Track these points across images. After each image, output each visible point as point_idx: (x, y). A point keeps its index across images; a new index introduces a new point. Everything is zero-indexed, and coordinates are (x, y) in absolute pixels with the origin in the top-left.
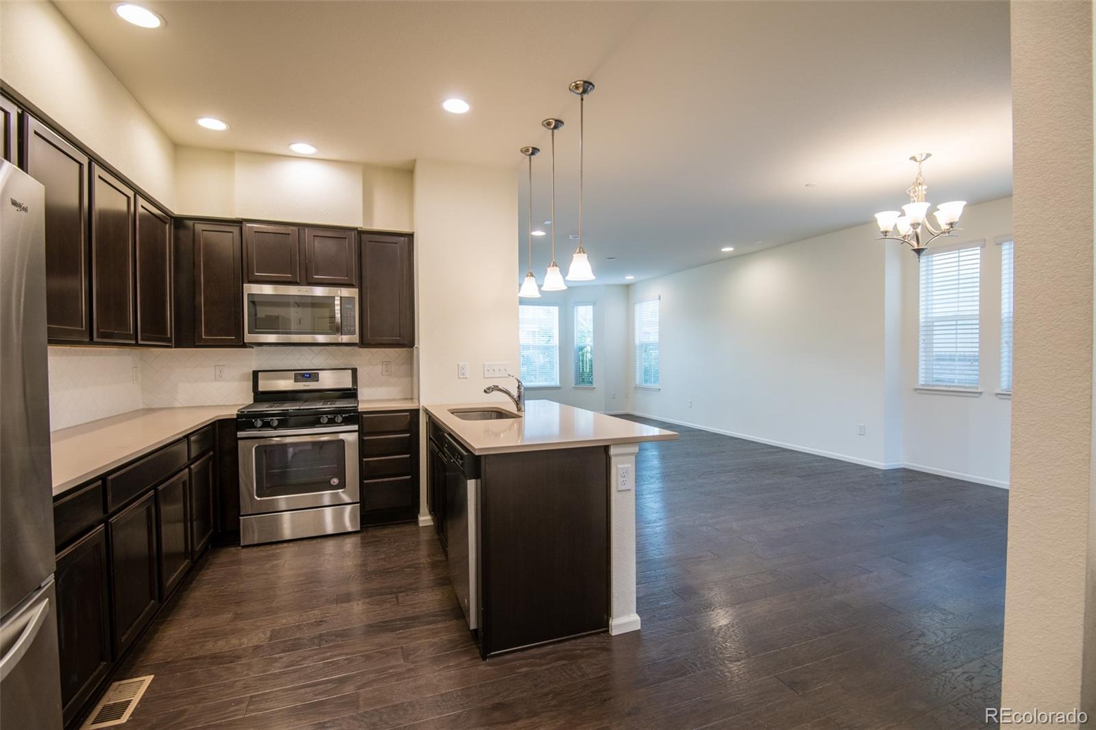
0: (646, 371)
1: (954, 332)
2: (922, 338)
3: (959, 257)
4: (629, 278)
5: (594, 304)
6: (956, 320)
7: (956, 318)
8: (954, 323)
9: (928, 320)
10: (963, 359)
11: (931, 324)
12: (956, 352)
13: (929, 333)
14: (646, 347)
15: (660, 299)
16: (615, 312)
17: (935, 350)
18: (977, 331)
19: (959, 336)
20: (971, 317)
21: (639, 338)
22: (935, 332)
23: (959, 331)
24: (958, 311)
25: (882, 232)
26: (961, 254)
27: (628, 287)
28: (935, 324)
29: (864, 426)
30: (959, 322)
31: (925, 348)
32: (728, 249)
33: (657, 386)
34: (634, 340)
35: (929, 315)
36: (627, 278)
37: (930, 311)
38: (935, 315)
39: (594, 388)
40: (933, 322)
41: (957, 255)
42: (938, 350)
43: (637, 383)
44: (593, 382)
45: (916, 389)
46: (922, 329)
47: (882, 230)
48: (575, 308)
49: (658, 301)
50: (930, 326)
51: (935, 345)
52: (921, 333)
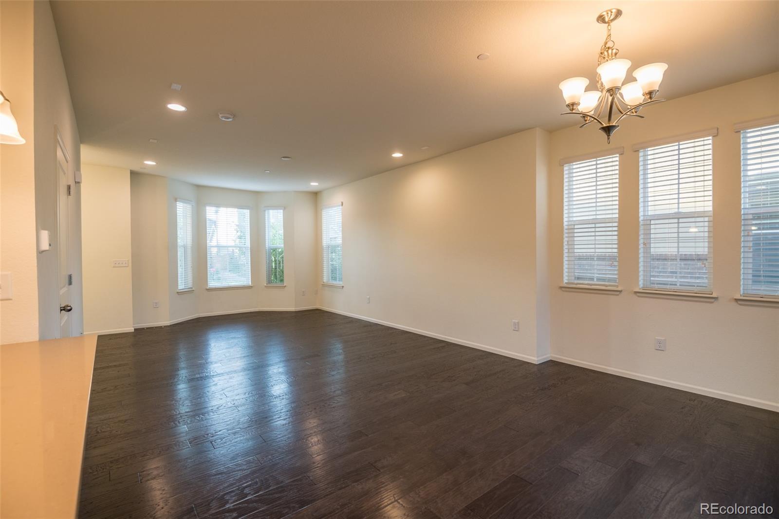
0: (334, 270)
1: (593, 234)
2: (566, 239)
3: (597, 164)
4: (314, 185)
5: (284, 209)
6: (595, 224)
7: (595, 222)
8: (593, 226)
9: (570, 223)
10: (602, 258)
11: (573, 227)
12: (595, 252)
13: (571, 235)
14: (333, 249)
15: (342, 205)
16: (303, 217)
17: (576, 250)
18: (616, 233)
19: (597, 238)
20: (611, 221)
21: (325, 242)
22: (576, 235)
23: (597, 234)
24: (596, 215)
25: (568, 106)
26: (598, 162)
27: (315, 195)
28: (576, 227)
29: (518, 323)
30: (598, 225)
31: (569, 249)
32: (397, 155)
33: (341, 283)
34: (322, 242)
35: (571, 219)
36: (312, 184)
37: (571, 215)
38: (575, 219)
39: (285, 286)
40: (574, 225)
41: (595, 163)
42: (579, 250)
43: (325, 281)
44: (285, 281)
45: (561, 288)
46: (565, 231)
47: (567, 103)
48: (266, 212)
49: (341, 207)
50: (572, 229)
51: (576, 247)
52: (566, 235)
